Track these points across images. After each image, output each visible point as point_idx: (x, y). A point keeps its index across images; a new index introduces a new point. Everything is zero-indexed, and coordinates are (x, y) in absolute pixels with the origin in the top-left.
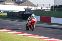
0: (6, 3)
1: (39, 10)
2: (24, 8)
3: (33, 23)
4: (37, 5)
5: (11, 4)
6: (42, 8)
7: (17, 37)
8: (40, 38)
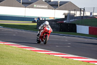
0: (35, 6)
1: (87, 17)
2: (64, 14)
3: (47, 33)
4: (84, 9)
5: (43, 7)
6: (91, 14)
7: (53, 60)
8: (89, 62)
